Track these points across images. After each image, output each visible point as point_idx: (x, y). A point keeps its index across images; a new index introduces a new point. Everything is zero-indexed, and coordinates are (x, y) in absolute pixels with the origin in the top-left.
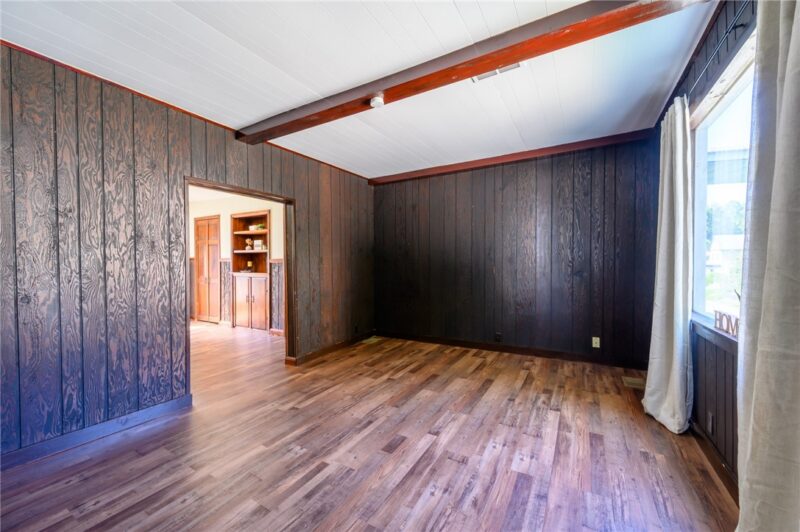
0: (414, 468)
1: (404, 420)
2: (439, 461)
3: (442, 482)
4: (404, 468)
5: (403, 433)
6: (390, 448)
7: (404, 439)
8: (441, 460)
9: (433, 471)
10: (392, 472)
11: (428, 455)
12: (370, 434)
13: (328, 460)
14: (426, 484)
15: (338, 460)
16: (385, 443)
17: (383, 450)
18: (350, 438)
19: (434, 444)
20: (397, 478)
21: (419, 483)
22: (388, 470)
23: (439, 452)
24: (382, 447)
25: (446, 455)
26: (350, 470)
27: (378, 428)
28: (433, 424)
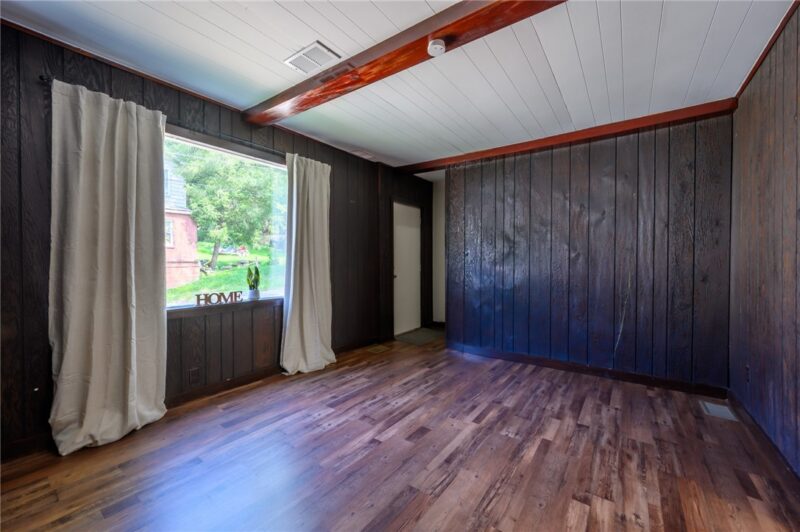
0: (404, 417)
1: (405, 462)
2: (383, 419)
3: (388, 408)
4: (412, 416)
5: (408, 444)
6: (423, 431)
7: (409, 438)
8: (380, 420)
9: (391, 414)
10: (422, 415)
11: (389, 424)
12: (445, 445)
13: (474, 426)
14: (398, 408)
15: (467, 424)
16: (428, 436)
17: (429, 430)
18: (465, 442)
19: (380, 432)
20: (418, 412)
21: (404, 408)
22: (424, 416)
23: (380, 425)
24: (430, 433)
25: (374, 422)
26: (454, 417)
27: (436, 453)
28: (370, 454)
